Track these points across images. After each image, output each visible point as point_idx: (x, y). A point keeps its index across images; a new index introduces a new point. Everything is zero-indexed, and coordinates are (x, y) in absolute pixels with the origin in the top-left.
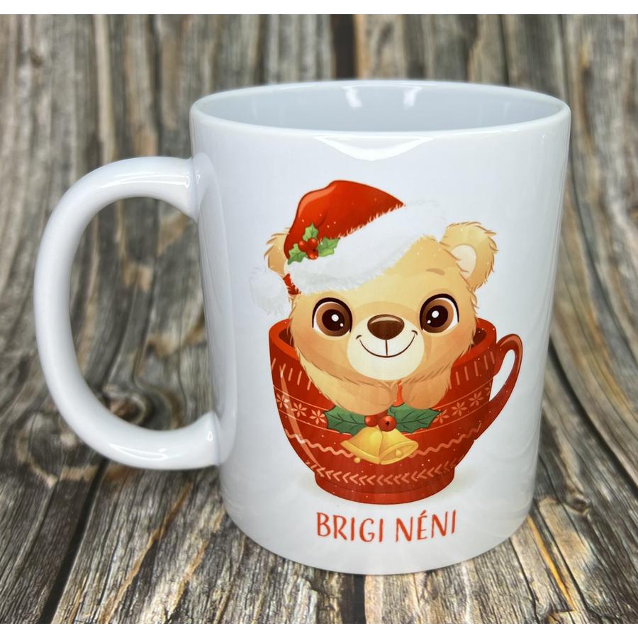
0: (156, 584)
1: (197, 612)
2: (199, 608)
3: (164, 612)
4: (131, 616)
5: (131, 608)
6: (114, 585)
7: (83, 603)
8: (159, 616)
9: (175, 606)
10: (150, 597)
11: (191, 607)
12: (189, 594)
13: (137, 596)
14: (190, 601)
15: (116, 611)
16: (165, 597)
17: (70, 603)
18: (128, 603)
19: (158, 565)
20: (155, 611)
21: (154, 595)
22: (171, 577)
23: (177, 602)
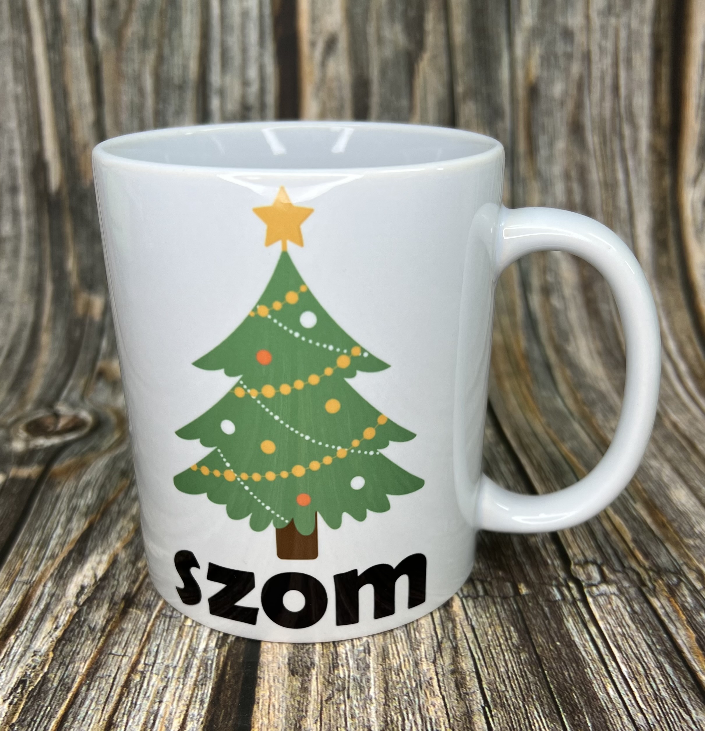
0: (89, 555)
1: (123, 577)
2: (125, 573)
3: (94, 576)
4: (65, 578)
5: (66, 573)
6: (51, 554)
7: (23, 568)
8: (90, 578)
9: (105, 571)
10: (83, 565)
11: (118, 572)
12: (118, 563)
13: (71, 564)
14: (117, 568)
15: (52, 575)
16: (95, 565)
17: (12, 569)
18: (63, 568)
19: (92, 541)
20: (87, 574)
21: (86, 562)
22: (102, 550)
23: (106, 568)
